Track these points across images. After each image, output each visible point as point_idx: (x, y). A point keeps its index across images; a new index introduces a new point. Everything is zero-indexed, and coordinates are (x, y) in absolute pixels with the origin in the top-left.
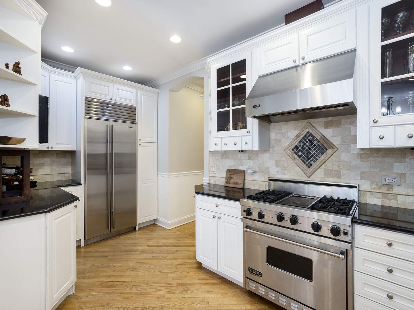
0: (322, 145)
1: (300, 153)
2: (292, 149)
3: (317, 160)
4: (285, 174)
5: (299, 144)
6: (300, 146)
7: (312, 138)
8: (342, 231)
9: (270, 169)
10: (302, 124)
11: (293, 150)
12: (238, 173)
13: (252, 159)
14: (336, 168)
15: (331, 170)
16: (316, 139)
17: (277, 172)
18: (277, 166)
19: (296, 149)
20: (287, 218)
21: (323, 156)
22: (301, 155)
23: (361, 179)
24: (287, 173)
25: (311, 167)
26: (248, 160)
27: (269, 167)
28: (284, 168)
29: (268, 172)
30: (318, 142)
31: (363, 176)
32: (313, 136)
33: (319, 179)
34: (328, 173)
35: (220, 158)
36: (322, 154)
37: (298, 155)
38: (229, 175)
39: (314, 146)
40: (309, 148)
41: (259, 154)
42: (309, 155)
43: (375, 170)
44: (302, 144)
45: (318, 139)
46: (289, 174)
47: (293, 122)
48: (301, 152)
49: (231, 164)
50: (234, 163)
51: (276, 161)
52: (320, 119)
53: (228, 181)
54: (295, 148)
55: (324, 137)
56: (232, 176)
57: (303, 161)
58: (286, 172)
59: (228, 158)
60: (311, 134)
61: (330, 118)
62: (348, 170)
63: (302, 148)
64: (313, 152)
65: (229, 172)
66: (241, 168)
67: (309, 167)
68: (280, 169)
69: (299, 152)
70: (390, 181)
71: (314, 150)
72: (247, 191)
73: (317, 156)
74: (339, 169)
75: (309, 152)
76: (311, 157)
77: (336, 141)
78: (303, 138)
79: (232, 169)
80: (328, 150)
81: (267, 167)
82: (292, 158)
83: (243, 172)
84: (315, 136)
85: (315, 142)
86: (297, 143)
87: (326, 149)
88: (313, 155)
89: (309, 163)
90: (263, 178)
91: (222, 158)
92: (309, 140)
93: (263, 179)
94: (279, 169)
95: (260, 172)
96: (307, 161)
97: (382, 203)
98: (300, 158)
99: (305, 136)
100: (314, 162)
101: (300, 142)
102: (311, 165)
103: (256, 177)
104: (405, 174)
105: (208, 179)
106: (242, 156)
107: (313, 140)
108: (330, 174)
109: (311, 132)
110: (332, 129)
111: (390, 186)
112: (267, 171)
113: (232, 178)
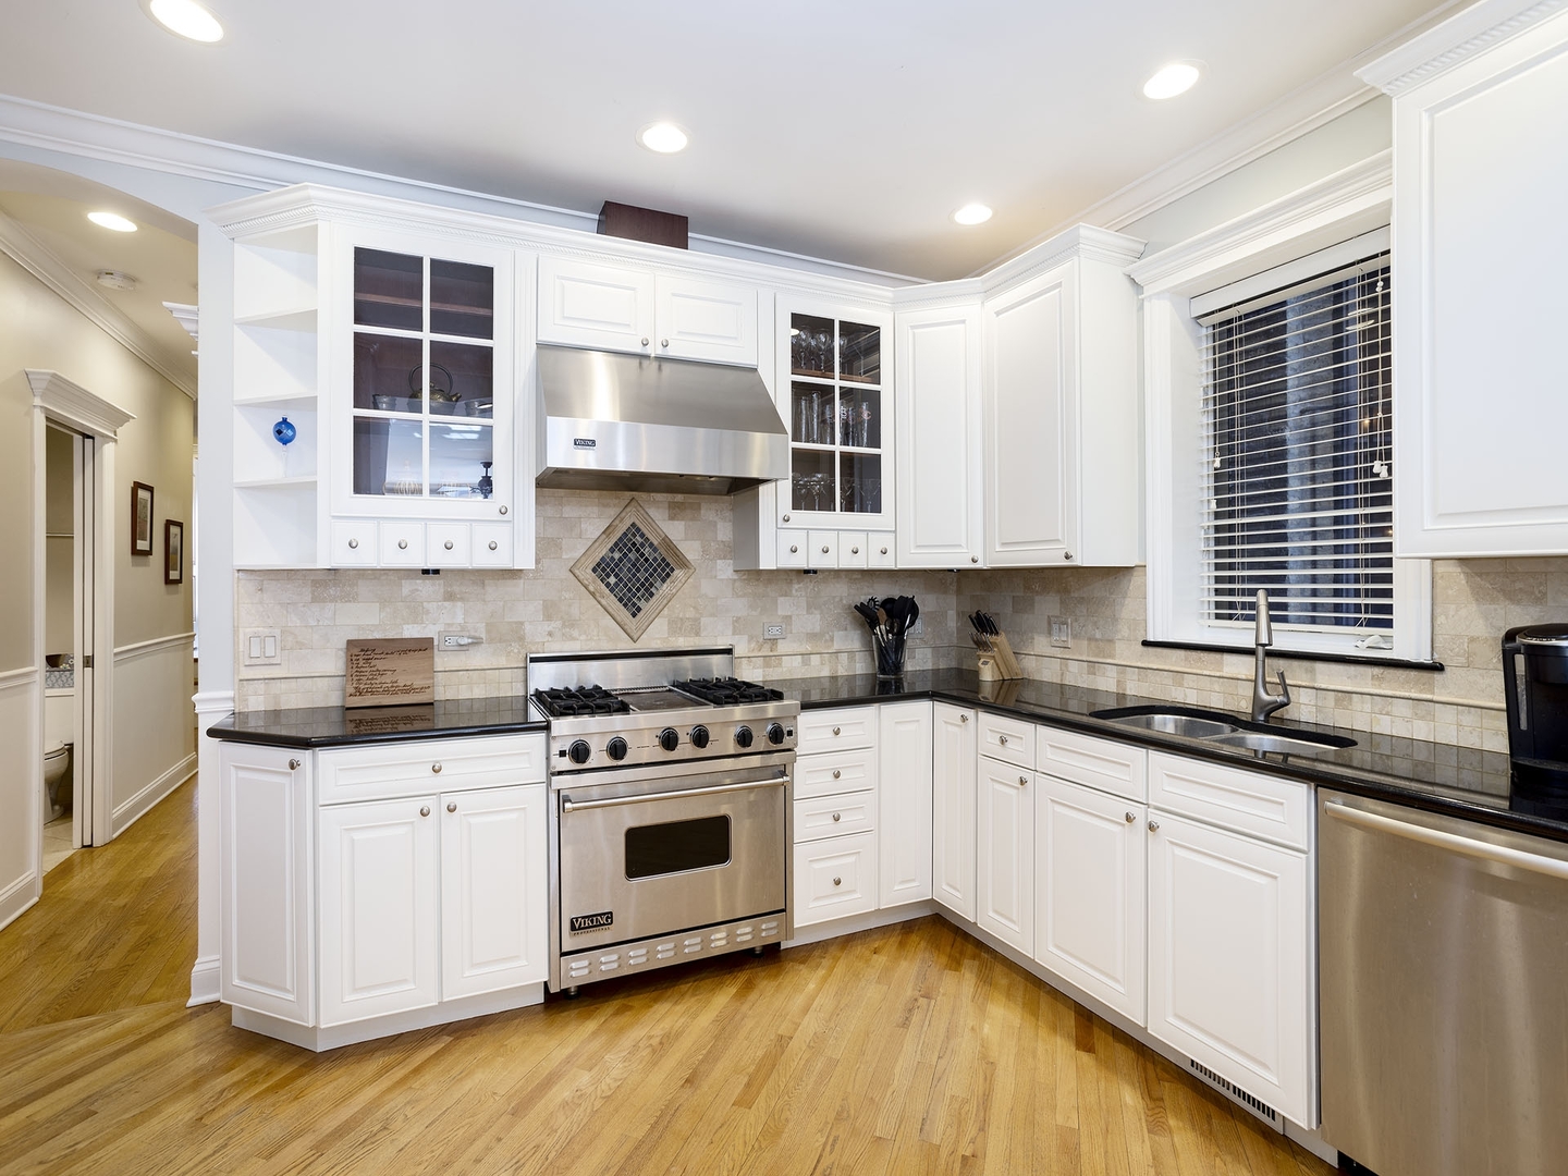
0: (663, 560)
1: (612, 580)
2: (592, 566)
3: (652, 595)
4: (574, 639)
5: (610, 555)
6: (613, 559)
7: (640, 540)
8: (785, 732)
9: (528, 628)
10: (617, 501)
11: (594, 570)
12: (405, 652)
13: (462, 599)
14: (690, 613)
15: (681, 619)
16: (651, 545)
17: (550, 634)
18: (548, 617)
19: (603, 569)
20: (684, 738)
21: (665, 585)
22: (616, 584)
23: (734, 633)
24: (580, 635)
25: (640, 615)
26: (446, 604)
27: (522, 623)
28: (570, 623)
29: (521, 639)
30: (655, 550)
31: (738, 626)
32: (642, 535)
33: (659, 642)
34: (676, 627)
35: (309, 598)
36: (664, 581)
37: (608, 585)
38: (361, 663)
39: (647, 560)
40: (634, 565)
41: (486, 582)
42: (634, 586)
43: (754, 613)
44: (617, 555)
45: (656, 543)
46: (583, 637)
47: (596, 493)
48: (616, 576)
49: (369, 620)
50: (383, 615)
51: (544, 601)
52: (659, 495)
53: (362, 686)
54: (598, 565)
55: (668, 543)
56: (380, 665)
57: (621, 600)
58: (575, 633)
59: (350, 598)
60: (638, 530)
61: (680, 496)
62: (713, 615)
63: (617, 565)
64: (642, 576)
65: (362, 650)
66: (411, 631)
67: (634, 615)
68: (559, 624)
69: (608, 576)
70: (775, 631)
71: (646, 570)
72: (442, 712)
73: (652, 585)
74: (697, 616)
75: (634, 575)
76: (638, 590)
77: (690, 550)
78: (620, 539)
79: (370, 637)
80: (675, 572)
81: (516, 623)
82: (593, 594)
83: (424, 646)
84: (648, 535)
85: (647, 551)
86: (603, 551)
87: (672, 570)
88: (643, 585)
89: (634, 604)
90: (504, 658)
91: (314, 600)
92: (634, 544)
93: (503, 662)
94: (555, 625)
95: (491, 641)
96: (629, 600)
97: (764, 676)
98: (612, 591)
99: (625, 534)
100: (647, 600)
101: (612, 550)
102: (639, 609)
103: (477, 659)
104: (790, 617)
105: (230, 694)
106: (417, 590)
107: (642, 545)
108: (680, 629)
109: (639, 524)
110: (683, 523)
111: (774, 641)
112: (517, 634)
113: (382, 673)
